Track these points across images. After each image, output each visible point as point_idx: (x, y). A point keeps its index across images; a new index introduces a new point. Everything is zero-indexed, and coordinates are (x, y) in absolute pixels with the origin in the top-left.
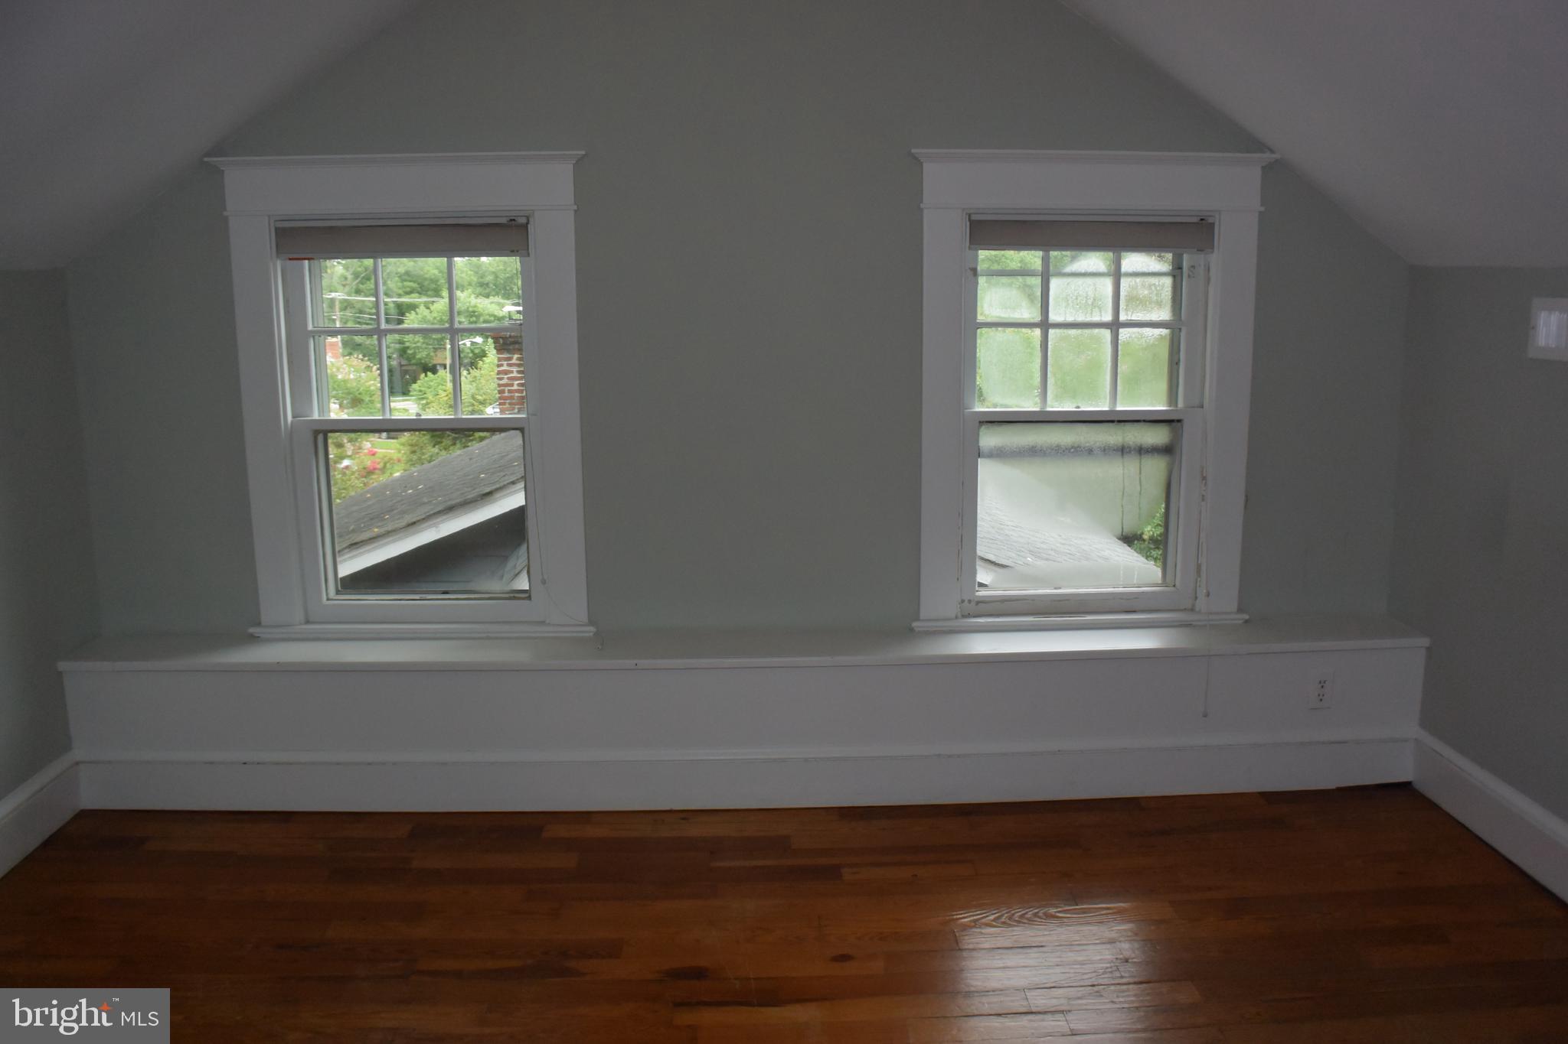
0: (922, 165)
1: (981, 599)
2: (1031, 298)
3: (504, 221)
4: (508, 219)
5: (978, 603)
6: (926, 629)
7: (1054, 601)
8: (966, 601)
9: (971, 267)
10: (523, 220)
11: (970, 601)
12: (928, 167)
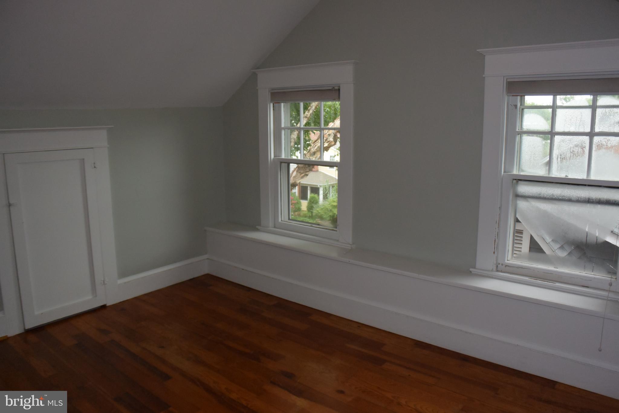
0: (484, 58)
1: (507, 265)
2: (547, 119)
3: (330, 88)
4: (332, 87)
5: (506, 266)
6: (477, 273)
7: (544, 273)
8: (501, 264)
9: (514, 104)
10: (336, 88)
11: (502, 265)
12: (488, 58)
